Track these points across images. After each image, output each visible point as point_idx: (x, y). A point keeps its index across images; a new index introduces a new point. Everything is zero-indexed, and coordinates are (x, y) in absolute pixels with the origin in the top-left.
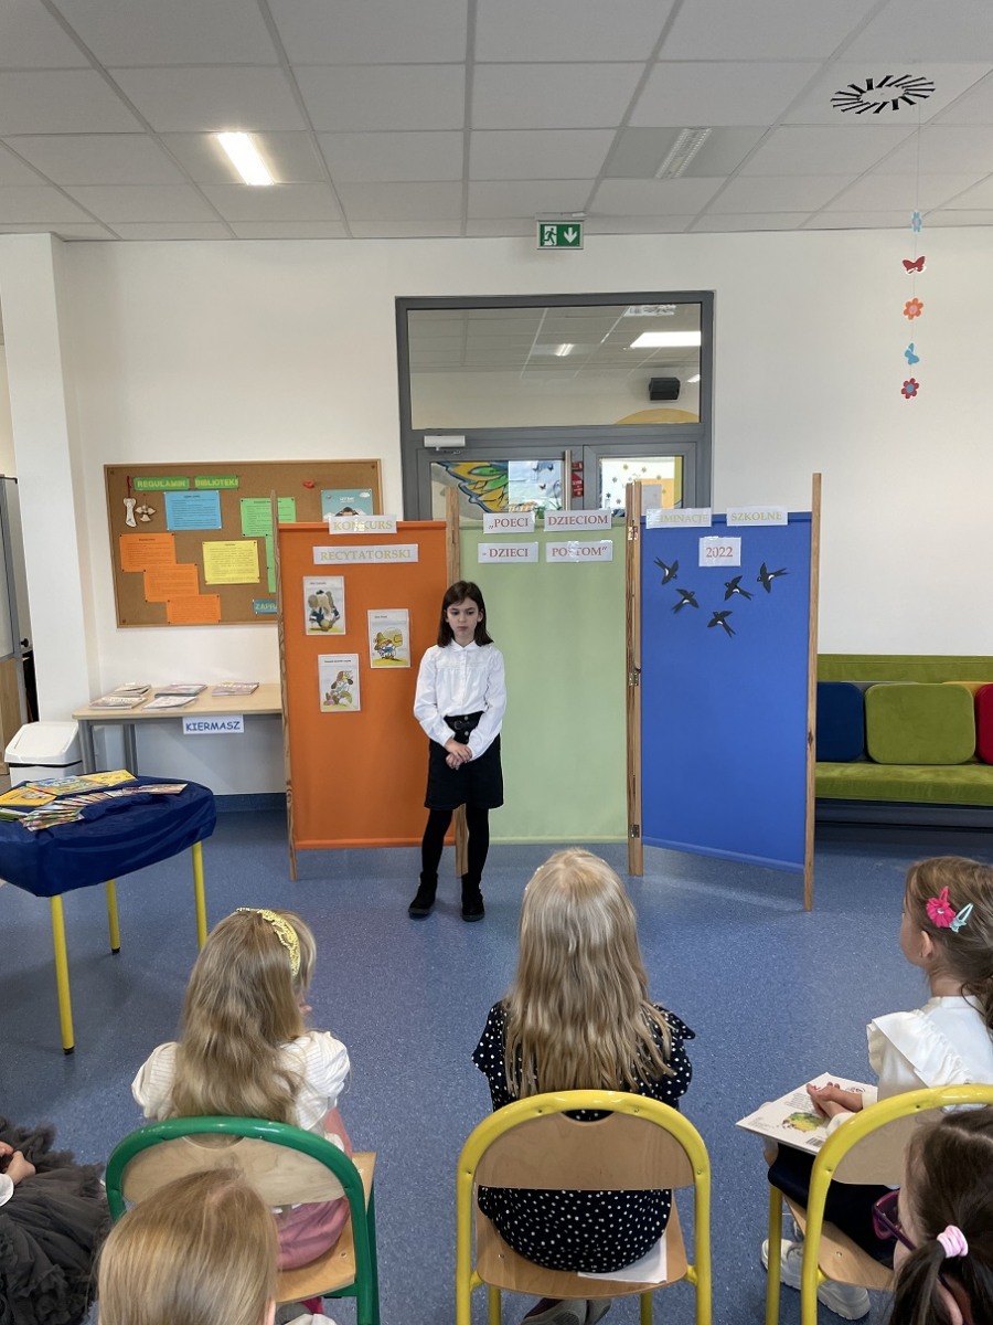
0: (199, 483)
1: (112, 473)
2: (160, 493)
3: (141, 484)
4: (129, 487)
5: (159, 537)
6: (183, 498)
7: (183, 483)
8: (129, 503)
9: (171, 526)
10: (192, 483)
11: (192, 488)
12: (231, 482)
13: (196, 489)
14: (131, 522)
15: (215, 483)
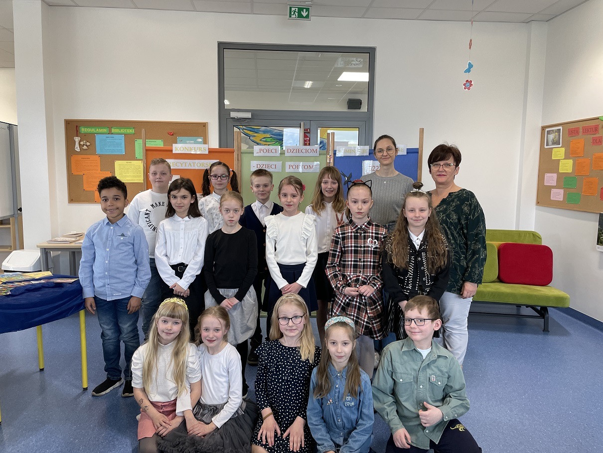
0: (113, 130)
1: (69, 123)
2: (93, 135)
3: (83, 130)
4: (77, 131)
5: (92, 157)
6: (105, 138)
7: (105, 130)
8: (77, 139)
9: (98, 151)
10: (110, 130)
11: (110, 133)
12: (131, 131)
13: (112, 134)
14: (77, 149)
15: (123, 131)
